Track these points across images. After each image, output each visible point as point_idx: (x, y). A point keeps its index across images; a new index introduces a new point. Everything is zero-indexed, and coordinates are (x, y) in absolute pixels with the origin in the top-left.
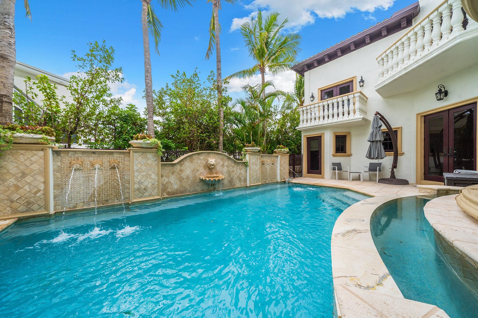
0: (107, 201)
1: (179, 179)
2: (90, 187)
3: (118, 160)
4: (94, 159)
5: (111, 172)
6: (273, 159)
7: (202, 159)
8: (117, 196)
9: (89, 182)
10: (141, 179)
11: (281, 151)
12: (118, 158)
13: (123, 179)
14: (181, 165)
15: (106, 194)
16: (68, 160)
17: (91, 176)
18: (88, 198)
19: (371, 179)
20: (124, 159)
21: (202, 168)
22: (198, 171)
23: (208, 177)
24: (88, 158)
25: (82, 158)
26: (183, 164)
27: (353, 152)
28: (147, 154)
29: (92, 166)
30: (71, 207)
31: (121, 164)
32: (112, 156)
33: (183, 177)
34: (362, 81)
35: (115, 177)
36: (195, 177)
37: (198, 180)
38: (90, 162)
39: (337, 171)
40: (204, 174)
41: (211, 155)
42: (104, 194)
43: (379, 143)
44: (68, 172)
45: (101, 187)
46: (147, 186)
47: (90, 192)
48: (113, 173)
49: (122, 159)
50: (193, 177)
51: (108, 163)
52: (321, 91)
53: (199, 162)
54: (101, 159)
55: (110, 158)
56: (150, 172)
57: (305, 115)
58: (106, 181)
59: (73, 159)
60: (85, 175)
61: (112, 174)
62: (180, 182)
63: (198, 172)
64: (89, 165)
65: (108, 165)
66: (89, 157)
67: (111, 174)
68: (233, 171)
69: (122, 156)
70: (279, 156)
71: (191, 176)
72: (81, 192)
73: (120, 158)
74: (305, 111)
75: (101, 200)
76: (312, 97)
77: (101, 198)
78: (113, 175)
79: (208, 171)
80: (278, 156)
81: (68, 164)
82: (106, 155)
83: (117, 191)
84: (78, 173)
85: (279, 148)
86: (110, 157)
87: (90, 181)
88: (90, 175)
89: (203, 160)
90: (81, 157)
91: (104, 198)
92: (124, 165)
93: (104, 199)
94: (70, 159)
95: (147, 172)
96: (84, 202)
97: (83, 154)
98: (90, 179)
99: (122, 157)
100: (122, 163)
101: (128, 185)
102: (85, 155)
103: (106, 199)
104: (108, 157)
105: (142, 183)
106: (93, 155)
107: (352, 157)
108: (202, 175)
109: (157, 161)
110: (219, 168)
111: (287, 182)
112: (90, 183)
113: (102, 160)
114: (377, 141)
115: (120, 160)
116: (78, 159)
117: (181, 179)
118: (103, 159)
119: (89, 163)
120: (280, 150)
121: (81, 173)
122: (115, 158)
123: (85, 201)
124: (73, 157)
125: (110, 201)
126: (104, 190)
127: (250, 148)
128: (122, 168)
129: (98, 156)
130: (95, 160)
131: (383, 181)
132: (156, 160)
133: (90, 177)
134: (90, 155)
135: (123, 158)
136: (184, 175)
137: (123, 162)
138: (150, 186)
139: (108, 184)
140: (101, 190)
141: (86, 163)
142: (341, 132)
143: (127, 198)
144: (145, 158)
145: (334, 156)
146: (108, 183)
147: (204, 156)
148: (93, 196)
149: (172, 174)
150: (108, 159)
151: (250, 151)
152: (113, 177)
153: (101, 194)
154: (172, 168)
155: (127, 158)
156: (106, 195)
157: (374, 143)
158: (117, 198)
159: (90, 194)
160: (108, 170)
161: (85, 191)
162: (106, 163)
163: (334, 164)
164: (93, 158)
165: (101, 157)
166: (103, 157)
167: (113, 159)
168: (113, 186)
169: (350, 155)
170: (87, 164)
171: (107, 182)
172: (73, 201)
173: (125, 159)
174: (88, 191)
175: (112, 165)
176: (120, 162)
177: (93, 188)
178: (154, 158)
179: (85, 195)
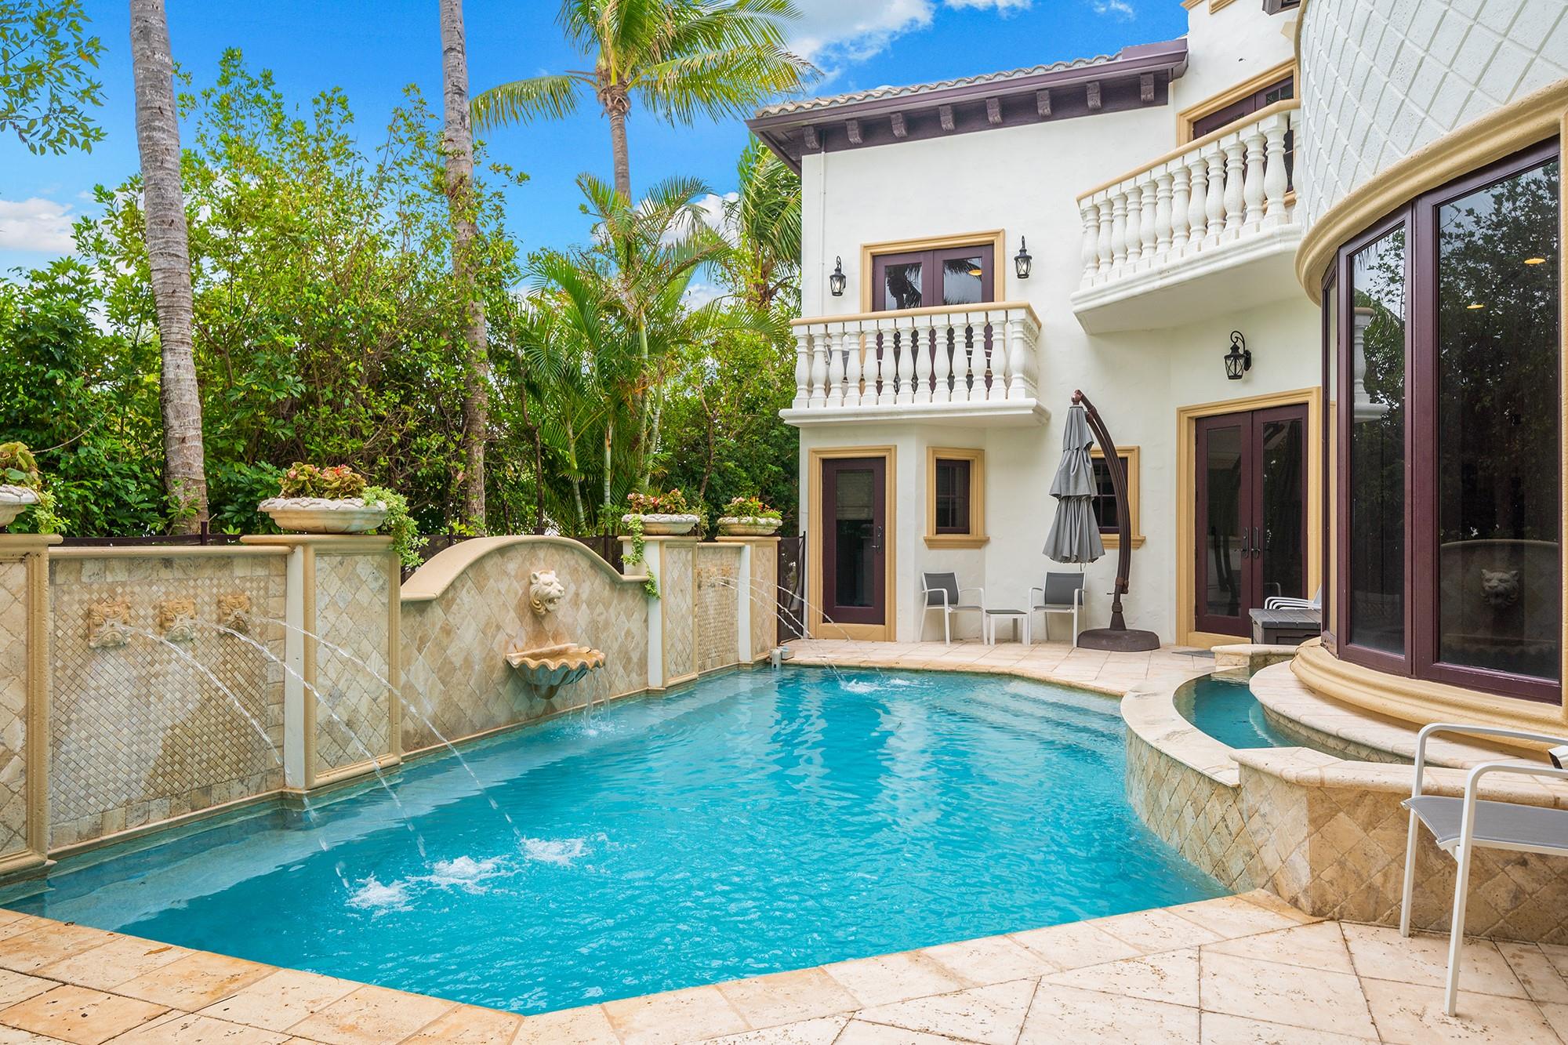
0: (207, 790)
1: (439, 670)
2: (152, 726)
3: (248, 593)
4: (167, 594)
5: (221, 650)
6: (728, 559)
7: (513, 573)
8: (241, 765)
9: (148, 705)
10: (338, 679)
11: (756, 524)
12: (248, 584)
13: (261, 683)
14: (447, 609)
15: (205, 756)
16: (81, 602)
17: (156, 676)
18: (143, 784)
19: (1051, 637)
20: (266, 589)
21: (512, 614)
22: (498, 627)
23: (534, 657)
24: (147, 588)
25: (128, 589)
26: (453, 600)
27: (993, 530)
28: (357, 558)
29: (161, 625)
30: (85, 832)
31: (255, 609)
32: (227, 573)
33: (453, 659)
34: (1024, 257)
35: (236, 673)
36: (490, 656)
37: (498, 674)
38: (154, 608)
39: (947, 609)
40: (520, 645)
41: (541, 553)
42: (197, 758)
43: (1084, 505)
44: (79, 661)
45: (189, 724)
46: (355, 710)
47: (151, 753)
48: (228, 658)
49: (259, 589)
50: (485, 659)
51: (214, 607)
52: (874, 257)
53: (503, 586)
54: (191, 592)
55: (219, 586)
56: (366, 646)
57: (819, 359)
58: (206, 696)
59: (95, 596)
60: (135, 673)
61: (225, 663)
62: (443, 682)
63: (501, 637)
64: (150, 621)
65: (215, 617)
66: (150, 585)
67: (221, 659)
68: (607, 624)
69: (260, 572)
70: (748, 547)
71: (477, 655)
72: (120, 755)
73: (255, 585)
74: (818, 342)
75: (188, 787)
76: (839, 276)
77: (189, 777)
78: (229, 666)
79: (530, 629)
80: (740, 549)
81: (80, 621)
82: (208, 572)
83: (242, 740)
84: (113, 661)
85: (741, 511)
86: (223, 582)
87: (152, 699)
88: (153, 671)
89: (516, 577)
90: (123, 584)
91: (196, 776)
92: (266, 613)
93: (196, 784)
94: (86, 597)
95: (355, 646)
96: (129, 802)
97: (130, 571)
98: (153, 689)
99: (259, 579)
100: (259, 606)
101: (276, 708)
102: (139, 574)
103: (204, 783)
104: (215, 582)
105: (342, 694)
106: (165, 574)
107: (989, 550)
108: (511, 647)
109: (387, 592)
110: (563, 612)
111: (777, 661)
112: (152, 707)
113: (196, 596)
114: (1079, 499)
115: (254, 593)
116: (113, 595)
117: (445, 672)
118: (199, 591)
119: (151, 612)
120: (750, 519)
121: (122, 660)
122: (237, 581)
123: (134, 795)
124: (95, 587)
125: (215, 793)
126: (197, 740)
127: (668, 517)
128: (258, 630)
129: (179, 574)
130: (171, 597)
131: (1090, 639)
132: (382, 588)
133: (153, 680)
134: (154, 576)
135: (262, 584)
136: (455, 652)
137: (262, 601)
138: (363, 710)
139: (213, 712)
140: (189, 742)
141: (142, 613)
142: (955, 446)
143: (272, 772)
144: (349, 579)
145: (931, 544)
146: (213, 703)
147: (520, 560)
148: (160, 771)
149: (420, 650)
150: (215, 590)
151: (661, 529)
152: (229, 675)
153: (189, 760)
154: (419, 619)
155: (278, 579)
156: (204, 765)
157: (1072, 506)
158: (241, 774)
159: (152, 763)
160: (214, 642)
161: (135, 748)
162: (207, 609)
163: (933, 579)
164: (163, 589)
165: (192, 583)
166: (199, 582)
167: (229, 590)
168: (228, 718)
169: (982, 543)
170: (145, 618)
171: (210, 699)
172: (92, 800)
173: (271, 585)
174: (143, 746)
175: (231, 618)
176: (254, 601)
177: (161, 734)
178: (376, 579)
179: (135, 767)
